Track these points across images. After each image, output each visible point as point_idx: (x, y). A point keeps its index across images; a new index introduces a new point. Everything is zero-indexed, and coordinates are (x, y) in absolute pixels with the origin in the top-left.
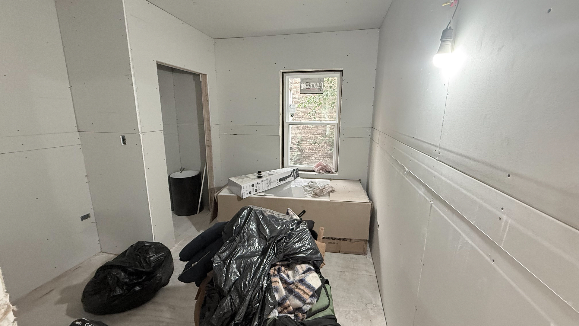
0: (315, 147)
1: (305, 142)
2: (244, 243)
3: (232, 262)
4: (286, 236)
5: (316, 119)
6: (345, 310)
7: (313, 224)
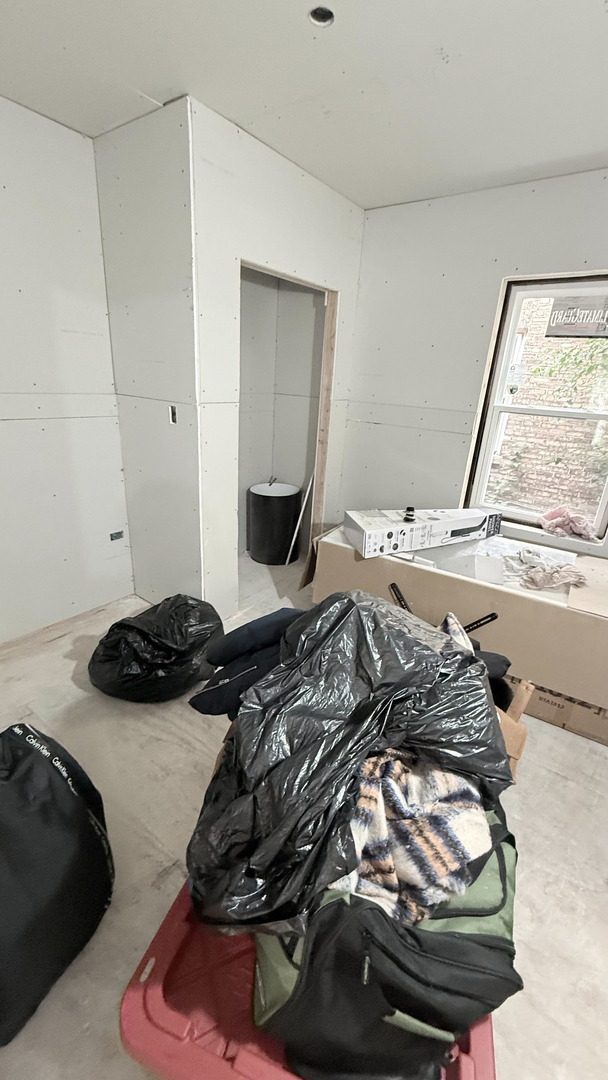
0: (556, 470)
1: (534, 456)
2: (318, 679)
3: (280, 718)
4: (420, 693)
5: (574, 405)
6: (548, 870)
7: (505, 667)
